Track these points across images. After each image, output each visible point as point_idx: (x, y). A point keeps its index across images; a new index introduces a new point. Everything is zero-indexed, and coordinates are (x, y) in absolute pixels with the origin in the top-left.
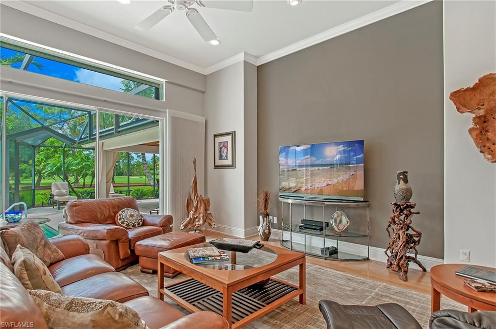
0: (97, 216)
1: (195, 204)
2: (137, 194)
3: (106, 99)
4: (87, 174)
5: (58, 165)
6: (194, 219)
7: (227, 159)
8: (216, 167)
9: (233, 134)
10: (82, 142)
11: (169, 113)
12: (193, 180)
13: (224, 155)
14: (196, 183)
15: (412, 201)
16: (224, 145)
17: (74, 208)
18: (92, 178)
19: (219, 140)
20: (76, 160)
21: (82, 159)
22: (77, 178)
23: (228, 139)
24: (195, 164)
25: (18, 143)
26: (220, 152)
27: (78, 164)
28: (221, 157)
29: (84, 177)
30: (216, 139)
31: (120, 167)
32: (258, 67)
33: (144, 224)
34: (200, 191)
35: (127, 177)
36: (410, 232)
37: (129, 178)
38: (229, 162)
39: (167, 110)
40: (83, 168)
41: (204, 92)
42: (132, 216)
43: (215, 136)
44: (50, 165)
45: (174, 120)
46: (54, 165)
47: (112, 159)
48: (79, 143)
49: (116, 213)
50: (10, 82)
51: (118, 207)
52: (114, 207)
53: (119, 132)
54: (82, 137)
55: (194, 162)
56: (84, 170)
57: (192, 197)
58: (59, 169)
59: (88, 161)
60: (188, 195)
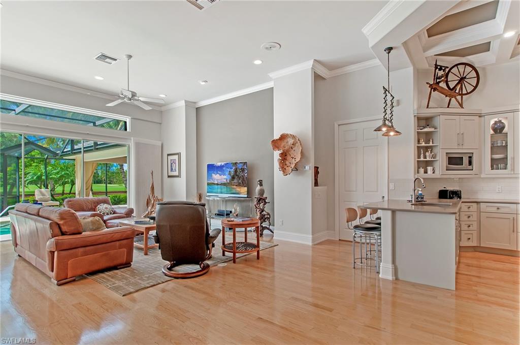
0: (83, 208)
1: (152, 202)
2: (115, 200)
3: (88, 132)
4: (66, 183)
5: (39, 174)
6: (151, 212)
7: (176, 171)
8: (169, 177)
9: (179, 154)
10: (65, 155)
11: (133, 140)
12: (151, 186)
13: (174, 169)
14: (153, 188)
15: (264, 196)
16: (173, 162)
17: (70, 203)
18: (71, 186)
19: (171, 158)
20: (55, 170)
21: (61, 168)
22: (54, 186)
23: (176, 157)
24: (152, 175)
25: (6, 156)
26: (171, 166)
27: (58, 173)
28: (172, 169)
29: (64, 184)
30: (169, 157)
31: (98, 174)
32: (197, 108)
33: (114, 213)
34: (157, 193)
35: (105, 185)
36: (264, 213)
37: (106, 186)
38: (176, 173)
39: (132, 138)
40: (62, 176)
41: (160, 124)
42: (106, 208)
43: (168, 155)
44: (31, 174)
45: (138, 145)
46: (35, 174)
47: (91, 169)
48: (61, 156)
49: (96, 207)
50: (27, 126)
51: (97, 203)
52: (95, 203)
53: (97, 149)
54: (65, 151)
55: (152, 174)
56: (64, 178)
57: (151, 198)
58: (39, 178)
59: (67, 171)
60: (148, 196)
